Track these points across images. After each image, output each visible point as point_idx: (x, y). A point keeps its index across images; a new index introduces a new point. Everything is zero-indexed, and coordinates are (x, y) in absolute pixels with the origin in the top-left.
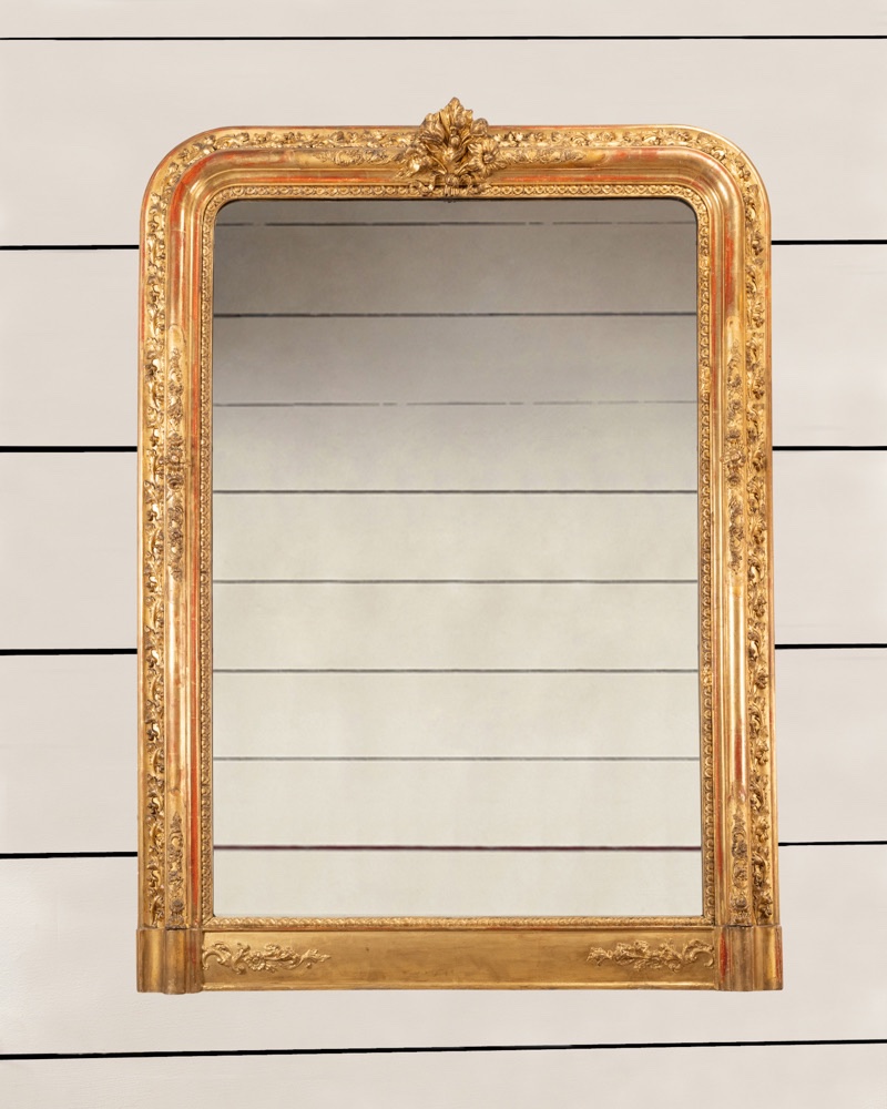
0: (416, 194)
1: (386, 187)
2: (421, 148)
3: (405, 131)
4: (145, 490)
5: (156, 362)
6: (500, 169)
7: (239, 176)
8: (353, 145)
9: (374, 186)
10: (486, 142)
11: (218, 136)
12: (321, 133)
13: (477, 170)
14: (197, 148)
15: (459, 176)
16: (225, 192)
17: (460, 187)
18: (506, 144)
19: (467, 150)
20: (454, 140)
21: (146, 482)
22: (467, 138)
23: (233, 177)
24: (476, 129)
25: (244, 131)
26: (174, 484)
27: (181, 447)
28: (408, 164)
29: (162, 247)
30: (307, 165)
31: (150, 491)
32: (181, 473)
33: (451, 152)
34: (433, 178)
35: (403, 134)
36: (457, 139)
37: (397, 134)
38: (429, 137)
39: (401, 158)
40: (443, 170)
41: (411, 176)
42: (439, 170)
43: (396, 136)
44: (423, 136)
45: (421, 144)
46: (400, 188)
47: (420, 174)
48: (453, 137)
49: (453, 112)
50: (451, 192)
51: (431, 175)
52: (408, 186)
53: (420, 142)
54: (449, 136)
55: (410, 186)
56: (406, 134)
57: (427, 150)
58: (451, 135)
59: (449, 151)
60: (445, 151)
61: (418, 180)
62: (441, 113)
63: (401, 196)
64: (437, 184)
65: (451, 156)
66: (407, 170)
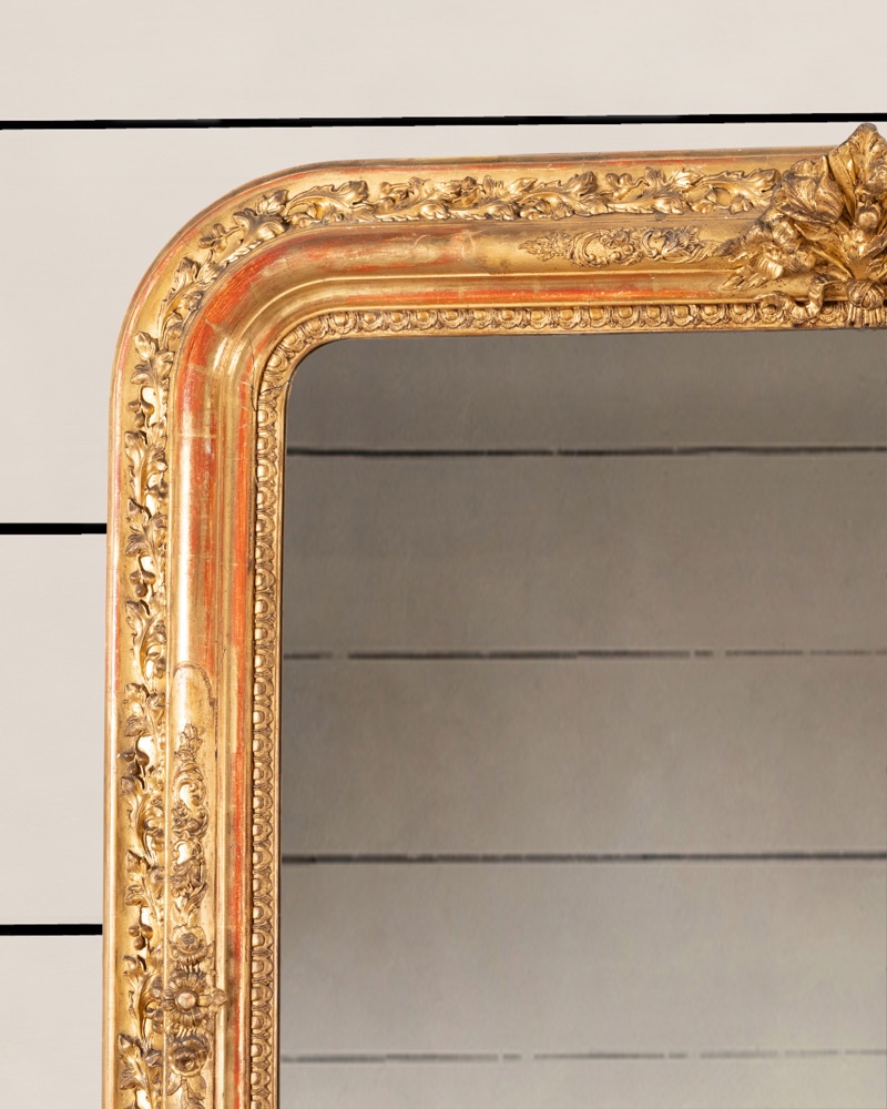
0: (777, 323)
1: (700, 306)
2: (784, 232)
3: (749, 168)
4: (120, 1057)
5: (145, 745)
7: (343, 293)
8: (620, 207)
9: (671, 306)
11: (295, 189)
12: (542, 176)
14: (245, 223)
15: (882, 283)
16: (309, 327)
20: (867, 217)
21: (123, 1036)
23: (327, 294)
25: (355, 178)
26: (184, 1061)
27: (203, 966)
28: (754, 262)
29: (161, 466)
30: (505, 266)
31: (132, 1060)
32: (200, 1031)
33: (860, 239)
34: (818, 288)
35: (743, 175)
36: (873, 215)
37: (728, 174)
38: (801, 214)
39: (738, 249)
40: (844, 273)
41: (763, 284)
42: (833, 273)
43: (726, 180)
44: (787, 207)
45: (784, 224)
46: (736, 310)
47: (785, 281)
48: (863, 210)
49: (861, 156)
50: (862, 317)
51: (813, 282)
52: (757, 305)
53: (781, 219)
54: (854, 206)
55: (762, 304)
56: (753, 175)
57: (800, 236)
58: (860, 204)
59: (855, 237)
60: (846, 237)
61: (780, 293)
62: (831, 158)
63: (740, 326)
64: (829, 299)
65: (861, 249)
66: (753, 273)
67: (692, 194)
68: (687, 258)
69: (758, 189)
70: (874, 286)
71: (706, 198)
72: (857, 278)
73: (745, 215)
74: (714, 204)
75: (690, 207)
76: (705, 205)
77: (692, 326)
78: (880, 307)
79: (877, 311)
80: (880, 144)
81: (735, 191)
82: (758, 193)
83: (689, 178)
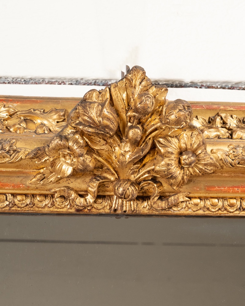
0: (66, 208)
1: (14, 195)
2: (76, 142)
6: (204, 174)
10: (185, 135)
13: (170, 176)
15: (137, 183)
17: (138, 198)
18: (212, 133)
19: (154, 147)
20: (134, 133)
22: (156, 129)
24: (173, 117)
28: (53, 164)
33: (127, 149)
34: (95, 185)
35: (44, 111)
36: (139, 131)
37: (34, 110)
38: (90, 127)
39: (42, 154)
40: (113, 174)
41: (58, 181)
42: (106, 175)
43: (32, 113)
44: (80, 124)
45: (77, 136)
46: (38, 198)
47: (72, 180)
48: (131, 127)
49: (133, 89)
50: (122, 206)
51: (91, 180)
52: (52, 196)
53: (74, 133)
54: (125, 126)
55: (56, 195)
56: (51, 112)
57: (87, 145)
58: (129, 124)
59: (124, 148)
60: (117, 148)
61: (68, 188)
62: (112, 90)
63: (40, 209)
64: (101, 194)
65: (128, 156)
66: (51, 172)
67: (10, 122)
68: (8, 159)
69: (54, 120)
70: (132, 184)
71: (19, 124)
72: (121, 178)
73: (46, 135)
74: (25, 128)
75: (9, 130)
76: (19, 128)
77: (8, 208)
78: (134, 200)
79: (132, 202)
80: (147, 80)
81: (39, 121)
82: (54, 123)
83: (8, 111)
